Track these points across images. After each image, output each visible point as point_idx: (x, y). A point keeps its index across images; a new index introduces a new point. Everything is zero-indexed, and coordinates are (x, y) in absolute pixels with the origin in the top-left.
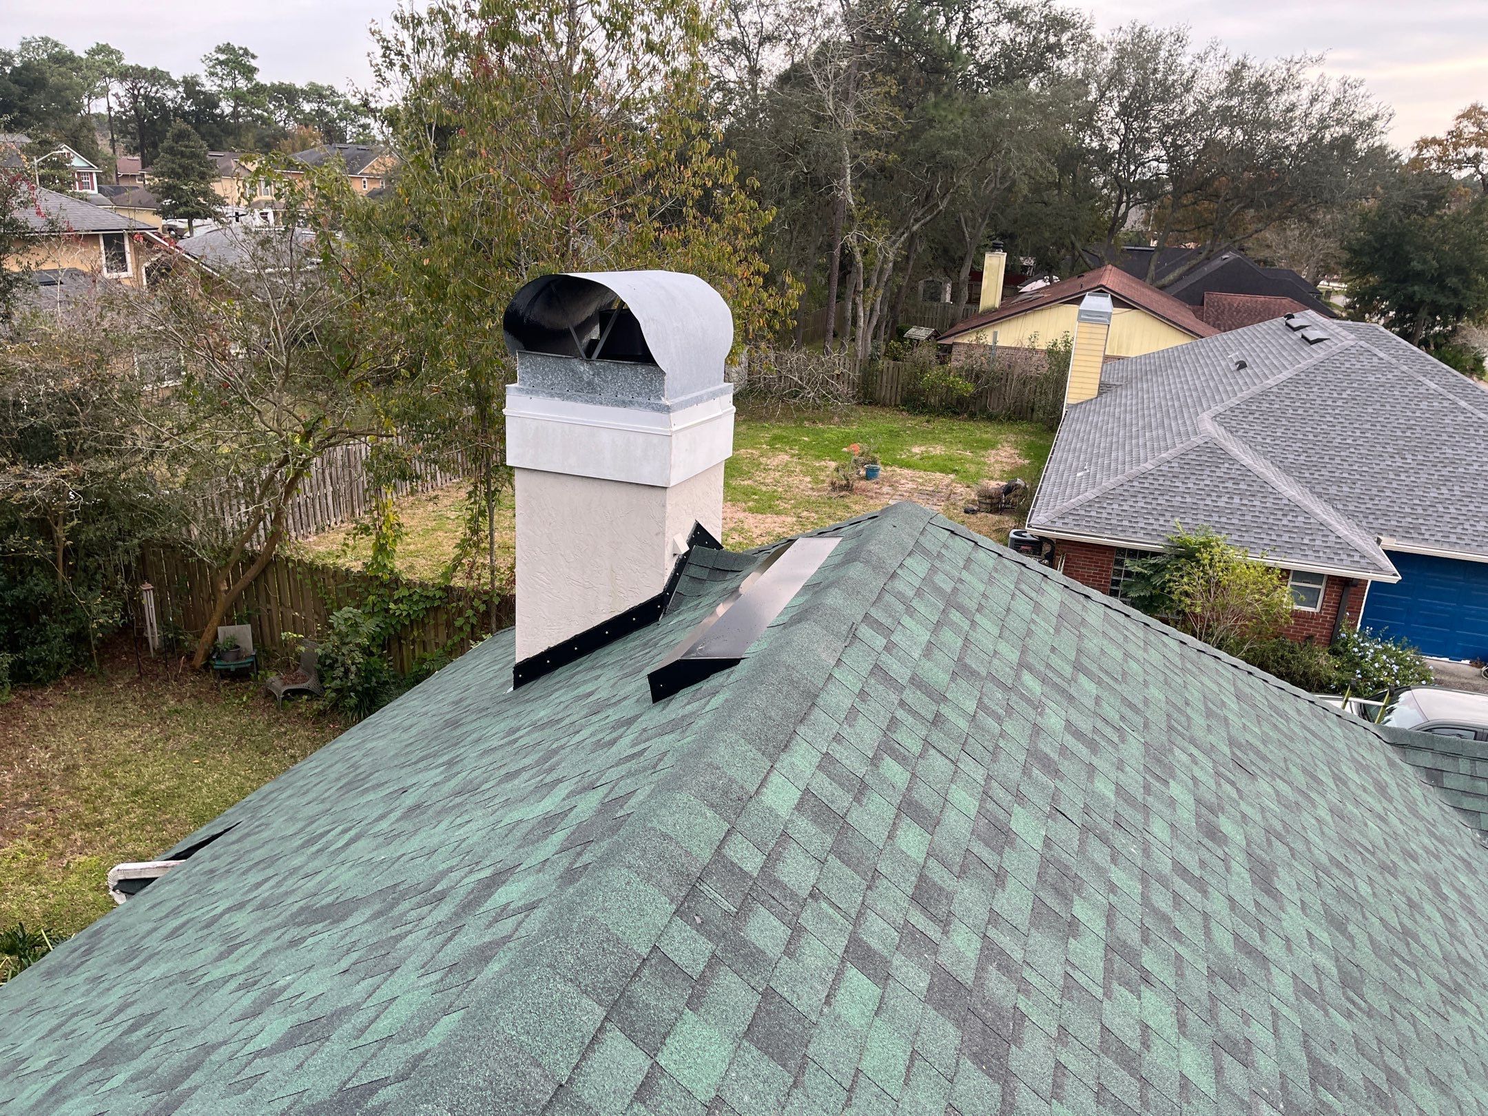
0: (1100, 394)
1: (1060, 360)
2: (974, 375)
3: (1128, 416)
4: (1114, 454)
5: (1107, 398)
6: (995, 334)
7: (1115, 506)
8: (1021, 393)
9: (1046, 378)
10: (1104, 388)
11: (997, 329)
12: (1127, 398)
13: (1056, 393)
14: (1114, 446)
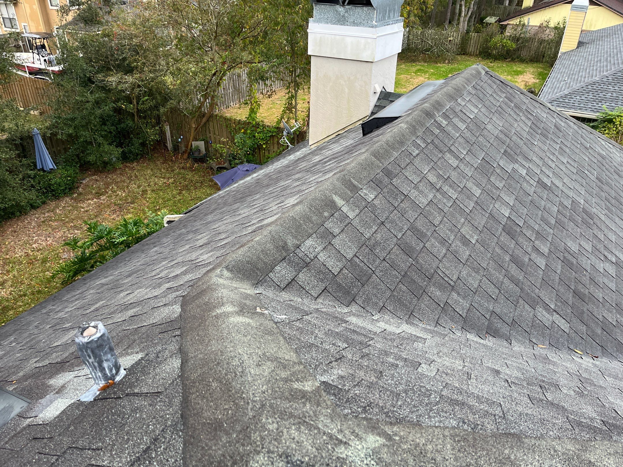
0: (578, 47)
1: (560, 31)
2: (516, 39)
3: (590, 57)
4: (580, 74)
5: (581, 49)
6: (529, 19)
7: (578, 97)
8: (538, 48)
9: (552, 41)
10: (580, 44)
11: (529, 17)
12: (591, 49)
13: (556, 47)
14: (581, 70)
